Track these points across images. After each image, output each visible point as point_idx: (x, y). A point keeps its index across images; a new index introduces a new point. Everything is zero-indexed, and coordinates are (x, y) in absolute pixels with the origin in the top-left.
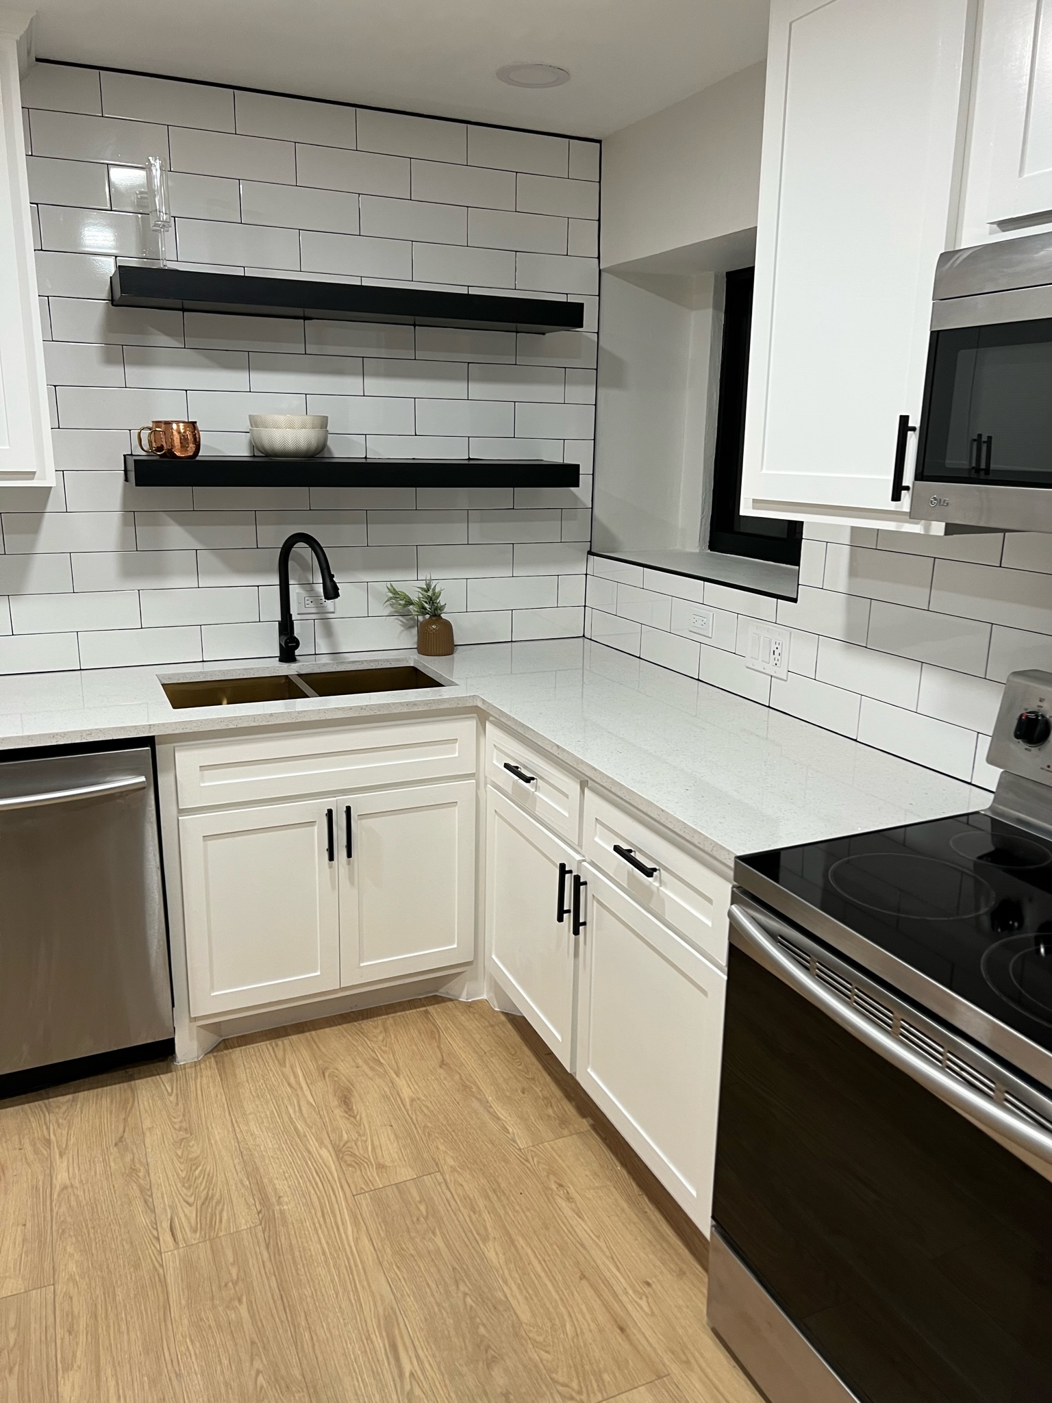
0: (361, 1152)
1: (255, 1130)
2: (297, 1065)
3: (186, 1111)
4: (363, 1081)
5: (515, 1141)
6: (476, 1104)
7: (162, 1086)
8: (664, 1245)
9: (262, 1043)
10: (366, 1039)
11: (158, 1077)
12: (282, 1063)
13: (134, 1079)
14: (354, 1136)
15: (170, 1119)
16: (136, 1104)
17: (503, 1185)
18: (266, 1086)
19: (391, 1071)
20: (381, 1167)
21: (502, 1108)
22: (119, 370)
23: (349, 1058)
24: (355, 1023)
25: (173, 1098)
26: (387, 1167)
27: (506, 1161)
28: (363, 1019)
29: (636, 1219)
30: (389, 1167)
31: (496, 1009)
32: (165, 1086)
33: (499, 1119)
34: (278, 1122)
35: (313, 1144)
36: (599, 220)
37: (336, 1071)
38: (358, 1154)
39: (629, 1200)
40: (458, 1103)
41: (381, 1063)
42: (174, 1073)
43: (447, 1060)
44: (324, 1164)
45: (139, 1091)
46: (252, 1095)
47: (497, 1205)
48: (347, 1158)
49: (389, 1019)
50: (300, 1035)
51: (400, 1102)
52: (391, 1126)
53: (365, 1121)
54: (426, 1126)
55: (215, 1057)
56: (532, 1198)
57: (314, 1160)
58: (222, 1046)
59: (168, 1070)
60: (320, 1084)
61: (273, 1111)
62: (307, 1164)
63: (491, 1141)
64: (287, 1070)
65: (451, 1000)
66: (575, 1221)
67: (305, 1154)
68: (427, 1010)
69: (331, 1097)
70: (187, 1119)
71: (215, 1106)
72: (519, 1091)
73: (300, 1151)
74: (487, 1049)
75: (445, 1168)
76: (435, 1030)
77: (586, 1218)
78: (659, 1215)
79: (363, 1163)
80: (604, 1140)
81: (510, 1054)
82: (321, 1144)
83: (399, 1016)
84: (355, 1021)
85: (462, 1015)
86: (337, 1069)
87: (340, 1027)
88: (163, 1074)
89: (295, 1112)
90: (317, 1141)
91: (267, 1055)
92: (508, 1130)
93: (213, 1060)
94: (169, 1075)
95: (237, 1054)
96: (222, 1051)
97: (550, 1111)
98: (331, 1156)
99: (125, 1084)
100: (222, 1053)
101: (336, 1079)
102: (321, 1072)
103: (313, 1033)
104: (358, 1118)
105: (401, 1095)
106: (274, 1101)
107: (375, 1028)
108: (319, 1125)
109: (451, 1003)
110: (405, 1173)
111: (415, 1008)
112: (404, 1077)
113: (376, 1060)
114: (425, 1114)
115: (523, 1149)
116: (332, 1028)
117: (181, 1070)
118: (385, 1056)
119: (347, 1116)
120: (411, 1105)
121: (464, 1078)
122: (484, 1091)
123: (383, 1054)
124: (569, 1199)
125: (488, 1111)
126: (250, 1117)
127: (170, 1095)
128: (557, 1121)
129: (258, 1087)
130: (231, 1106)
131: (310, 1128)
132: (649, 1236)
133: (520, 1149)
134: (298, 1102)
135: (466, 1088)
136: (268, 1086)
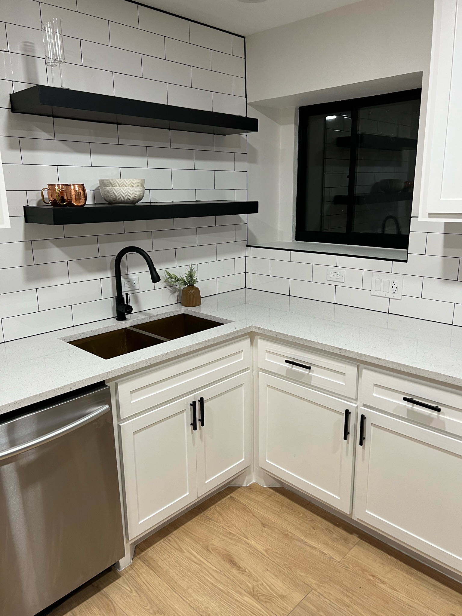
0: (266, 591)
1: (198, 598)
2: (190, 549)
3: (149, 599)
4: (233, 548)
5: (333, 558)
6: (298, 543)
7: (122, 588)
8: (441, 591)
9: (160, 541)
10: (213, 522)
11: (114, 582)
12: (181, 551)
13: (102, 589)
14: (254, 583)
15: (143, 608)
16: (115, 605)
17: (348, 586)
18: (183, 568)
19: (242, 537)
20: (282, 597)
21: (312, 541)
22: (17, 153)
23: (214, 536)
24: (201, 514)
25: (134, 594)
26: (285, 596)
27: (339, 572)
28: (203, 511)
29: (419, 582)
30: (286, 595)
31: (264, 487)
32: (123, 587)
33: (315, 548)
34: (207, 589)
35: (237, 596)
36: (245, 78)
37: (214, 546)
38: (264, 593)
39: (408, 573)
40: (289, 545)
41: (233, 534)
42: (123, 577)
43: (264, 522)
44: (252, 606)
45: (111, 596)
46: (179, 576)
47: (355, 598)
48: (260, 597)
49: (217, 507)
50: (177, 530)
51: (261, 554)
52: (268, 570)
53: (252, 571)
54: (284, 564)
55: (139, 558)
56: (367, 588)
57: (245, 605)
58: (138, 550)
59: (118, 577)
60: (211, 557)
61: (199, 583)
62: (243, 609)
63: (323, 562)
64: (187, 554)
65: (239, 487)
66: (395, 593)
67: (237, 603)
68: (231, 496)
69: (223, 562)
70: (153, 604)
71: (163, 590)
72: (312, 529)
73: (234, 603)
74: (278, 510)
75: (314, 586)
76: (245, 507)
77: (399, 590)
78: (426, 576)
79: (271, 598)
80: (370, 543)
81: (291, 509)
82: (241, 594)
83: (220, 503)
84: (201, 513)
85: (251, 495)
86: (214, 545)
87: (194, 519)
88: (117, 579)
89: (211, 579)
90: (237, 593)
91: (168, 548)
92: (325, 553)
93: (139, 561)
94: (121, 579)
95: (150, 552)
96: (140, 553)
97: (334, 536)
98: (253, 600)
99: (98, 593)
100: (142, 555)
101: (217, 551)
102: (206, 549)
103: (183, 526)
104: (247, 571)
105: (258, 550)
106: (194, 575)
107: (214, 514)
108: (230, 582)
109: (240, 489)
110: (298, 597)
111: (225, 497)
112: (251, 538)
113: (229, 533)
114: (279, 557)
115: (340, 561)
116: (192, 521)
117: (126, 573)
118: (232, 529)
119: (240, 572)
120: (268, 554)
121: (280, 530)
122: (296, 534)
123: (230, 528)
124: (383, 582)
125: (307, 545)
126: (189, 590)
127: (131, 592)
128: (342, 540)
129: (179, 570)
130: (173, 587)
131: (228, 586)
132: (432, 589)
133: (339, 562)
134: (208, 572)
135: (285, 535)
136: (184, 567)
